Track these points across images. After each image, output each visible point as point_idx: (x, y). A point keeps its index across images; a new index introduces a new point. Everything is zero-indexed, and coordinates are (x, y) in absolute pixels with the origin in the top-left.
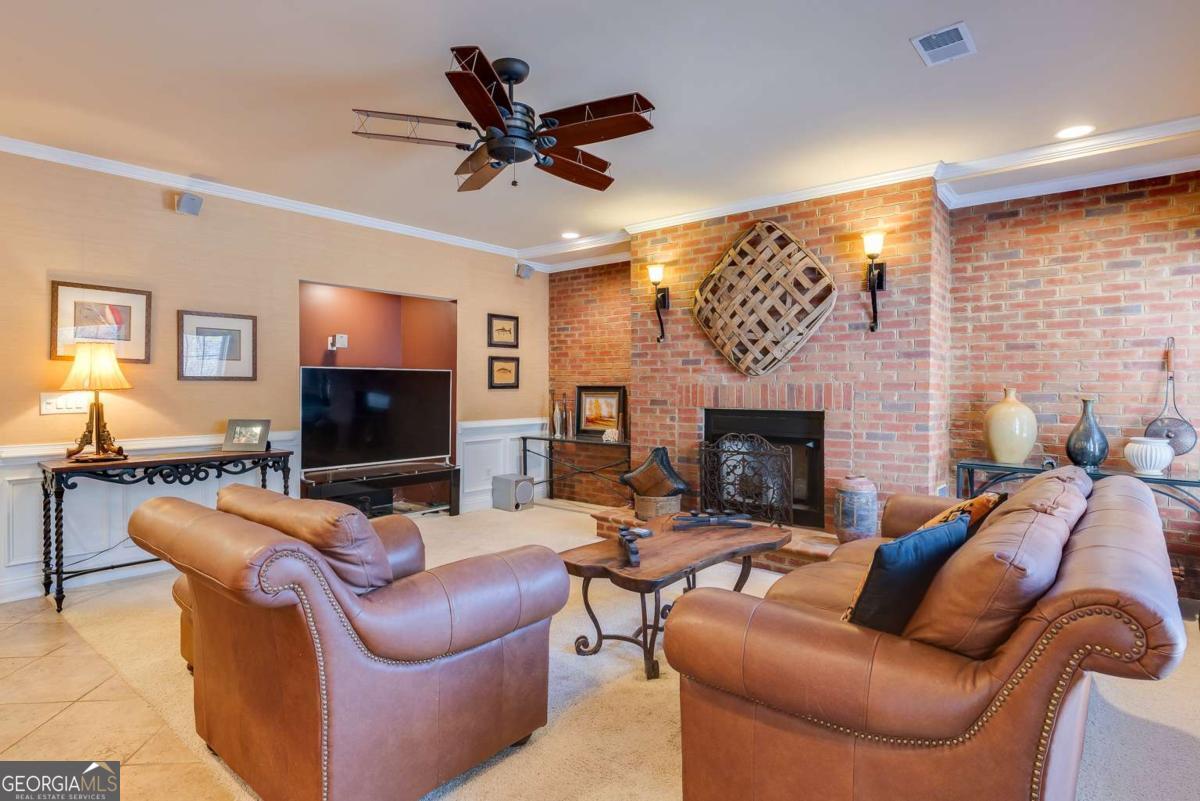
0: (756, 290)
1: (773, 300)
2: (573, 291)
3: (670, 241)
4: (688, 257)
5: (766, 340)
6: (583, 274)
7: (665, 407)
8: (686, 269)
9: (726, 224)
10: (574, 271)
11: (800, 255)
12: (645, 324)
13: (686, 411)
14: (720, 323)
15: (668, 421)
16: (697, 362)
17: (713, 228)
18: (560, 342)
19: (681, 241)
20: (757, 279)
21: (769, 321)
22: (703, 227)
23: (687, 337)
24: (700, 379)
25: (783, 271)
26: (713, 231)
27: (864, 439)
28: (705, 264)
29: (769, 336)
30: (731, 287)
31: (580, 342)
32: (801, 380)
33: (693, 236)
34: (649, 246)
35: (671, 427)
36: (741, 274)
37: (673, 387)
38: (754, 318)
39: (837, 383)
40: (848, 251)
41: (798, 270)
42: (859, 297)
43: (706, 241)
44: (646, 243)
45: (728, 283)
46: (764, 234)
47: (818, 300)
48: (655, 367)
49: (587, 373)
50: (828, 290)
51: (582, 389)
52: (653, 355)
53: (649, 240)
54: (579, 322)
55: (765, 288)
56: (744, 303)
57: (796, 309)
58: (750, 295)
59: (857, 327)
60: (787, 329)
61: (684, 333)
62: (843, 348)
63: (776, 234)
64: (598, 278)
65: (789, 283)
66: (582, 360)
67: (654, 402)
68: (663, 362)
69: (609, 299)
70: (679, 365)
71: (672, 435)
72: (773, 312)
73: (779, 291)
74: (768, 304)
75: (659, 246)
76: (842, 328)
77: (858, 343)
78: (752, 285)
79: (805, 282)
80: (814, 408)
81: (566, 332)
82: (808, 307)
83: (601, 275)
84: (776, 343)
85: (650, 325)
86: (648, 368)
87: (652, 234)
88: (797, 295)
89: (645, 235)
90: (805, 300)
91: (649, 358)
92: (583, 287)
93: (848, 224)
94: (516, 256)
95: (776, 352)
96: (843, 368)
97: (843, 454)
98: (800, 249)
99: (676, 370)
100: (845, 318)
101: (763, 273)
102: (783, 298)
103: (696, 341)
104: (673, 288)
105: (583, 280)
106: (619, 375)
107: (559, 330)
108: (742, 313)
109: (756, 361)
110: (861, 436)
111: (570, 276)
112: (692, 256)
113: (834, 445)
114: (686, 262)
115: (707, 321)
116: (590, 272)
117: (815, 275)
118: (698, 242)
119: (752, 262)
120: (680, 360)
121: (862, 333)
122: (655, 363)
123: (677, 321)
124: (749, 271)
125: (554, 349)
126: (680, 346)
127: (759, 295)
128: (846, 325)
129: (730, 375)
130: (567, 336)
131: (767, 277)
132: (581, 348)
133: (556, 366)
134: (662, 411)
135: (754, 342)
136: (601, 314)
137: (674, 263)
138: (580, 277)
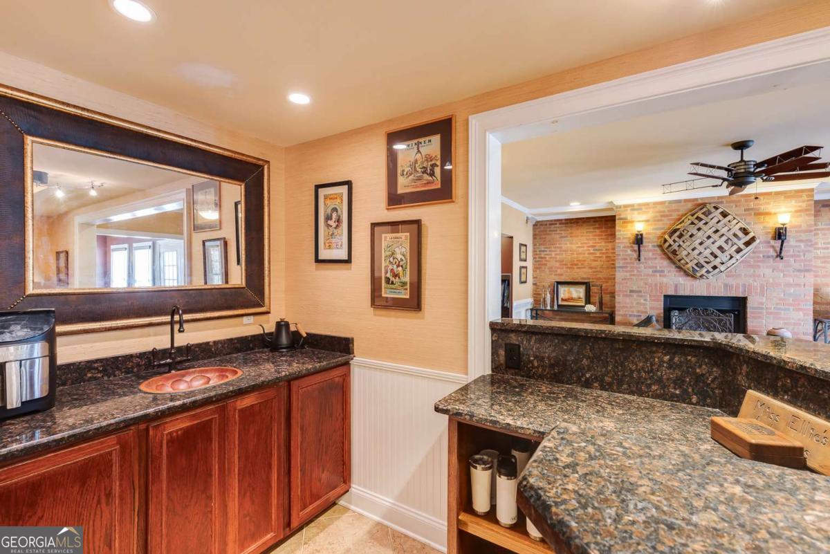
0: (709, 237)
1: (721, 242)
2: (550, 231)
3: (644, 210)
4: (657, 219)
5: (717, 262)
6: (558, 223)
7: (640, 294)
8: (655, 224)
9: (682, 204)
10: (551, 221)
11: (735, 221)
12: (626, 251)
13: (654, 296)
14: (685, 253)
15: (642, 301)
16: (663, 271)
17: (673, 205)
18: (542, 258)
19: (651, 210)
20: (710, 232)
21: (718, 253)
22: (667, 204)
23: (656, 258)
24: (665, 280)
25: (726, 228)
26: (674, 206)
27: (773, 310)
28: (668, 222)
29: (718, 260)
30: (692, 236)
31: (556, 258)
32: (732, 281)
33: (659, 208)
34: (629, 212)
35: (644, 304)
36: (699, 229)
37: (646, 284)
38: (708, 251)
39: (756, 284)
40: (762, 220)
41: (736, 229)
42: (769, 242)
43: (669, 211)
44: (627, 210)
45: (690, 233)
46: (713, 210)
47: (747, 244)
48: (632, 273)
49: (561, 275)
50: (753, 239)
51: (559, 283)
52: (631, 267)
53: (629, 209)
54: (555, 248)
55: (715, 237)
56: (701, 244)
57: (735, 247)
58: (706, 239)
59: (768, 257)
60: (729, 257)
61: (654, 257)
62: (759, 267)
63: (720, 210)
64: (569, 225)
65: (730, 235)
66: (558, 268)
67: (631, 291)
68: (638, 271)
69: (577, 236)
70: (651, 273)
71: (646, 308)
72: (720, 248)
73: (724, 238)
74: (717, 244)
75: (636, 212)
76: (759, 257)
77: (769, 264)
78: (707, 235)
79: (740, 234)
80: (741, 295)
81: (545, 253)
82: (742, 247)
83: (571, 223)
84: (723, 264)
85: (629, 252)
86: (628, 274)
87: (631, 206)
88: (735, 240)
89: (626, 206)
90: (740, 244)
91: (629, 269)
92: (558, 229)
93: (762, 207)
94: (526, 212)
95: (722, 268)
96: (759, 276)
97: (760, 317)
98: (734, 218)
99: (648, 275)
100: (760, 252)
101: (714, 229)
102: (726, 242)
103: (662, 261)
104: (646, 233)
105: (558, 225)
106: (585, 276)
107: (540, 251)
108: (701, 249)
109: (708, 272)
110: (770, 308)
111: (548, 223)
112: (660, 218)
113: (752, 313)
114: (655, 221)
115: (674, 252)
116: (564, 221)
117: (745, 231)
118: (664, 211)
119: (706, 223)
120: (651, 270)
121: (771, 260)
122: (633, 271)
123: (649, 251)
124: (704, 228)
125: (536, 261)
126: (650, 263)
127: (711, 240)
128: (761, 255)
129: (685, 278)
130: (546, 255)
131: (717, 231)
132: (556, 261)
133: (538, 271)
134: (638, 296)
135: (708, 263)
136: (571, 244)
137: (647, 221)
138: (556, 224)
